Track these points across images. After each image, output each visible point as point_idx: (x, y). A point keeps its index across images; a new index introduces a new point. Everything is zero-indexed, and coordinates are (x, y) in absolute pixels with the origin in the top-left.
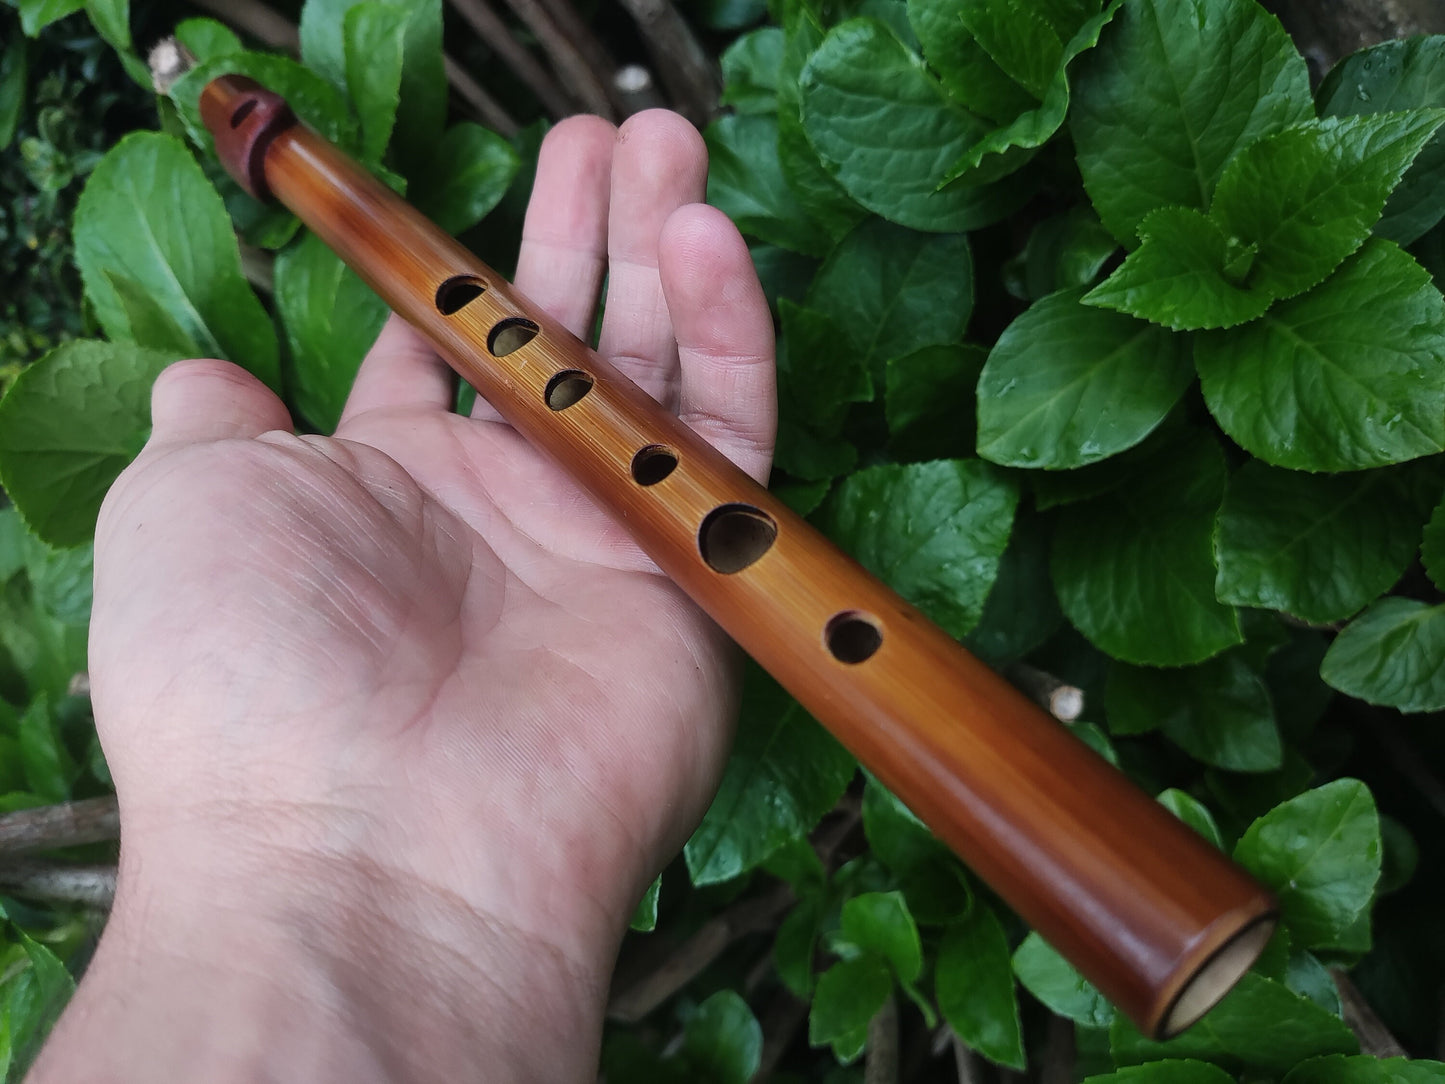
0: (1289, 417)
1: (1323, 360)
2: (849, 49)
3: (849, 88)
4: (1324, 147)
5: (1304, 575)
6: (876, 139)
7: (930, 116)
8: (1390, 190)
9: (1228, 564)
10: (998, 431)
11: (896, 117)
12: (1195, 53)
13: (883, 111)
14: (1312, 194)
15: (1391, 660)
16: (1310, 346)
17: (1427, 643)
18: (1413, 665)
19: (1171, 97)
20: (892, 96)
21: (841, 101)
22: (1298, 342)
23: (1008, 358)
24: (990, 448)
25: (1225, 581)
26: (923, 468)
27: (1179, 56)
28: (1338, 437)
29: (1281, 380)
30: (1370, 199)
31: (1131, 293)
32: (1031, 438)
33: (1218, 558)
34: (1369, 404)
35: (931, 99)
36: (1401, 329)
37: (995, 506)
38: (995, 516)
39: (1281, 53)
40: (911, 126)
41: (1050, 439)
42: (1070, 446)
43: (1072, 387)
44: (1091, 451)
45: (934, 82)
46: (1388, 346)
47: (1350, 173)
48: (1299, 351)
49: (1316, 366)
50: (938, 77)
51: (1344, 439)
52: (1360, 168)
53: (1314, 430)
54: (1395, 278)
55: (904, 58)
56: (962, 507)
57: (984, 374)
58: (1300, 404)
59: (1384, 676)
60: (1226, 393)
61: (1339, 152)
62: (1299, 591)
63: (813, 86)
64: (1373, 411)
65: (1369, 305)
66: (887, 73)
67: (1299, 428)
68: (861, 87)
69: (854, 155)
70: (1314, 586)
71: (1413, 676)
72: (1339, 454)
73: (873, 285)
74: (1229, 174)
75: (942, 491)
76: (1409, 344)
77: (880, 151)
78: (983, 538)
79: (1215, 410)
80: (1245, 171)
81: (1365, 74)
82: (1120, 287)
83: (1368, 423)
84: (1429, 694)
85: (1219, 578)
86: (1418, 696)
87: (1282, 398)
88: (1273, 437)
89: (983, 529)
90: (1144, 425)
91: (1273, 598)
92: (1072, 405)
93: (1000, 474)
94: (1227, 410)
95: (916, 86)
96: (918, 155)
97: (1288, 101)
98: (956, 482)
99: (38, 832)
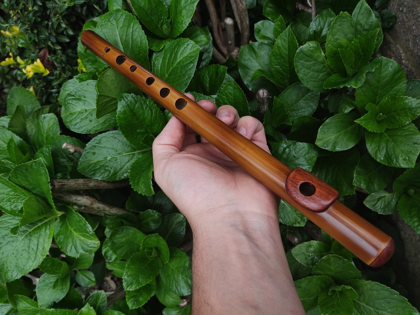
0: (384, 152)
1: (393, 143)
2: (310, 48)
3: (307, 56)
4: (407, 102)
5: (369, 183)
6: (309, 68)
7: (321, 66)
8: (418, 115)
9: (356, 177)
10: (321, 140)
11: (314, 65)
12: (387, 75)
13: (313, 62)
14: (401, 110)
15: (379, 203)
16: (391, 139)
17: (386, 200)
18: (383, 205)
19: (379, 82)
20: (315, 60)
21: (304, 58)
22: (388, 138)
23: (327, 125)
24: (318, 143)
25: (355, 181)
26: (301, 143)
27: (384, 74)
28: (393, 160)
29: (383, 145)
30: (414, 115)
31: (364, 122)
32: (327, 143)
33: (355, 176)
34: (402, 155)
35: (323, 63)
36: (411, 142)
37: (314, 155)
38: (313, 157)
39: (403, 79)
40: (316, 67)
41: (331, 144)
42: (334, 146)
43: (338, 134)
44: (338, 149)
45: (325, 59)
46: (408, 145)
47: (411, 109)
48: (388, 140)
49: (391, 145)
50: (326, 58)
51: (395, 160)
52: (413, 108)
53: (388, 157)
54: (413, 131)
55: (321, 52)
56: (307, 154)
57: (321, 127)
58: (387, 151)
59: (377, 206)
60: (371, 144)
61: (410, 104)
62: (368, 187)
63: (300, 53)
64: (402, 156)
65: (406, 135)
66: (316, 55)
67: (385, 156)
68: (310, 56)
69: (303, 70)
70: (370, 185)
71: (382, 207)
72: (393, 163)
73: (294, 98)
74: (386, 99)
75: (303, 150)
76: (412, 145)
77: (309, 71)
78: (310, 162)
79: (368, 147)
80: (388, 100)
81: (412, 84)
82: (362, 120)
83: (401, 159)
84: (384, 211)
85: (354, 180)
86: (382, 211)
87: (383, 148)
88: (379, 156)
89: (310, 160)
90: (351, 145)
91: (363, 186)
92: (337, 138)
93: (317, 148)
94: (370, 148)
95: (321, 59)
96: (316, 74)
97: (400, 89)
98: (307, 148)
99: (76, 186)
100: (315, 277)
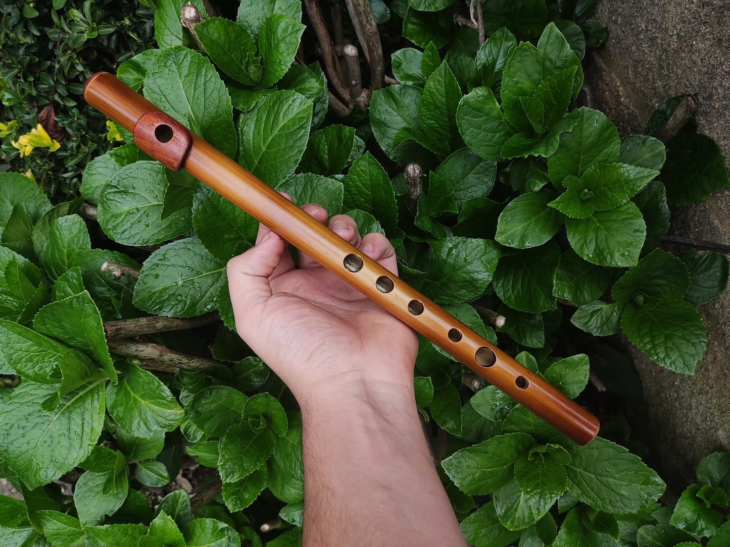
0: (592, 246)
1: (606, 232)
2: (479, 97)
3: (474, 109)
4: (622, 171)
5: (577, 291)
6: (478, 128)
7: (496, 124)
8: (639, 190)
9: (557, 284)
10: (502, 233)
11: (486, 121)
12: (591, 133)
13: (483, 118)
14: (614, 183)
15: (593, 319)
16: (602, 227)
17: (604, 315)
18: (599, 322)
19: (580, 144)
20: (487, 115)
21: (471, 112)
22: (598, 225)
23: (510, 210)
24: (499, 238)
25: (555, 290)
26: (473, 240)
27: (586, 133)
28: (607, 256)
29: (592, 235)
30: (632, 190)
31: (561, 204)
32: (511, 237)
33: (555, 282)
34: (618, 249)
35: (499, 118)
36: (631, 229)
37: (494, 255)
38: (493, 259)
39: (615, 138)
40: (489, 125)
41: (518, 239)
42: (522, 241)
43: (526, 223)
44: (528, 245)
45: (501, 113)
46: (626, 233)
47: (628, 181)
48: (598, 227)
49: (602, 235)
50: (503, 111)
51: (609, 257)
52: (631, 181)
53: (599, 252)
54: (632, 213)
55: (494, 103)
56: (483, 255)
57: (501, 214)
58: (597, 244)
59: (590, 324)
60: (573, 235)
61: (626, 174)
62: (575, 296)
63: (463, 105)
64: (619, 251)
65: (624, 219)
66: (488, 107)
67: (595, 251)
68: (479, 110)
69: (470, 130)
70: (578, 294)
71: (598, 326)
72: (606, 261)
73: (460, 171)
74: (591, 169)
75: (478, 249)
76: (633, 234)
77: (479, 131)
78: (488, 265)
79: (569, 240)
80: (595, 170)
81: (630, 142)
82: (558, 202)
83: (617, 254)
84: (602, 331)
85: (554, 288)
86: (599, 332)
87: (592, 240)
88: (586, 252)
89: (489, 263)
90: (546, 239)
91: (567, 296)
92: (525, 229)
93: (497, 245)
94: (573, 240)
95: (495, 113)
96: (490, 134)
97: (612, 152)
98: (483, 247)
100: (506, 436)
